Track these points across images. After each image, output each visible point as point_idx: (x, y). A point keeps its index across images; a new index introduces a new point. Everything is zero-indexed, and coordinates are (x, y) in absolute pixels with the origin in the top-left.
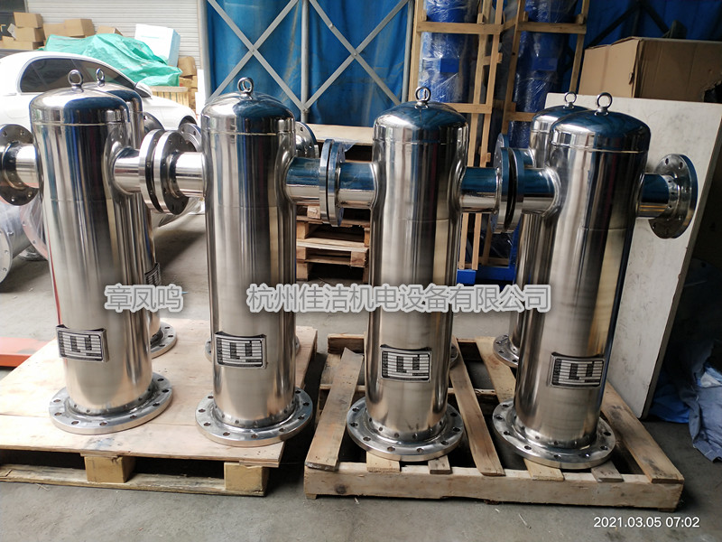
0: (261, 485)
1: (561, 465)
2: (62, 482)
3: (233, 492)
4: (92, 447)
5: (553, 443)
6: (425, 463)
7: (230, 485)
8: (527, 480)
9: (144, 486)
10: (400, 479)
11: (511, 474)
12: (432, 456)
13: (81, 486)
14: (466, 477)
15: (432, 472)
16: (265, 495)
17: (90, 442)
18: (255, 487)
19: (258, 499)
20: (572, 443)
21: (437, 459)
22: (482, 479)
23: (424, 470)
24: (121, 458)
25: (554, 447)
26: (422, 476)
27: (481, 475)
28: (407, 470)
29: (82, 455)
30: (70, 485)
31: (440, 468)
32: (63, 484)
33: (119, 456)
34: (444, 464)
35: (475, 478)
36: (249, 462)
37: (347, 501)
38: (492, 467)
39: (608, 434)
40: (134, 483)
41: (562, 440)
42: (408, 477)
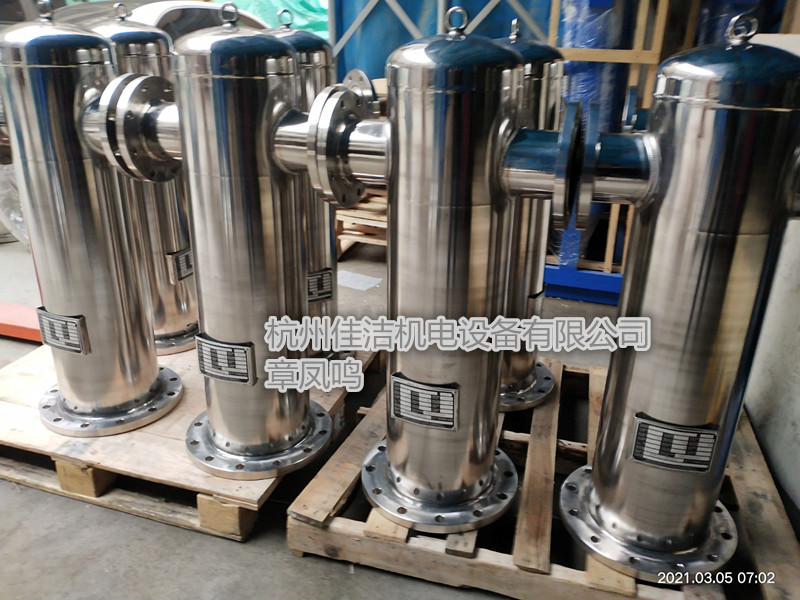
0: (238, 528)
1: (637, 574)
2: (37, 485)
3: (208, 530)
4: (62, 452)
5: (634, 538)
6: (443, 537)
7: (205, 521)
8: (581, 586)
9: (115, 505)
10: (405, 552)
11: (560, 572)
12: (456, 528)
13: (54, 493)
14: (493, 567)
15: (448, 551)
16: (244, 541)
17: (65, 445)
18: (232, 530)
19: (235, 544)
20: (663, 544)
21: (461, 533)
22: (517, 573)
23: (438, 546)
24: (90, 470)
25: (635, 545)
26: (434, 554)
27: (516, 568)
28: (417, 542)
29: (53, 459)
30: (44, 491)
31: (460, 548)
32: (36, 488)
33: (89, 467)
34: (468, 543)
35: (506, 571)
36: (224, 499)
37: (340, 566)
38: (534, 559)
39: (727, 536)
40: (105, 499)
41: (649, 535)
42: (415, 552)
